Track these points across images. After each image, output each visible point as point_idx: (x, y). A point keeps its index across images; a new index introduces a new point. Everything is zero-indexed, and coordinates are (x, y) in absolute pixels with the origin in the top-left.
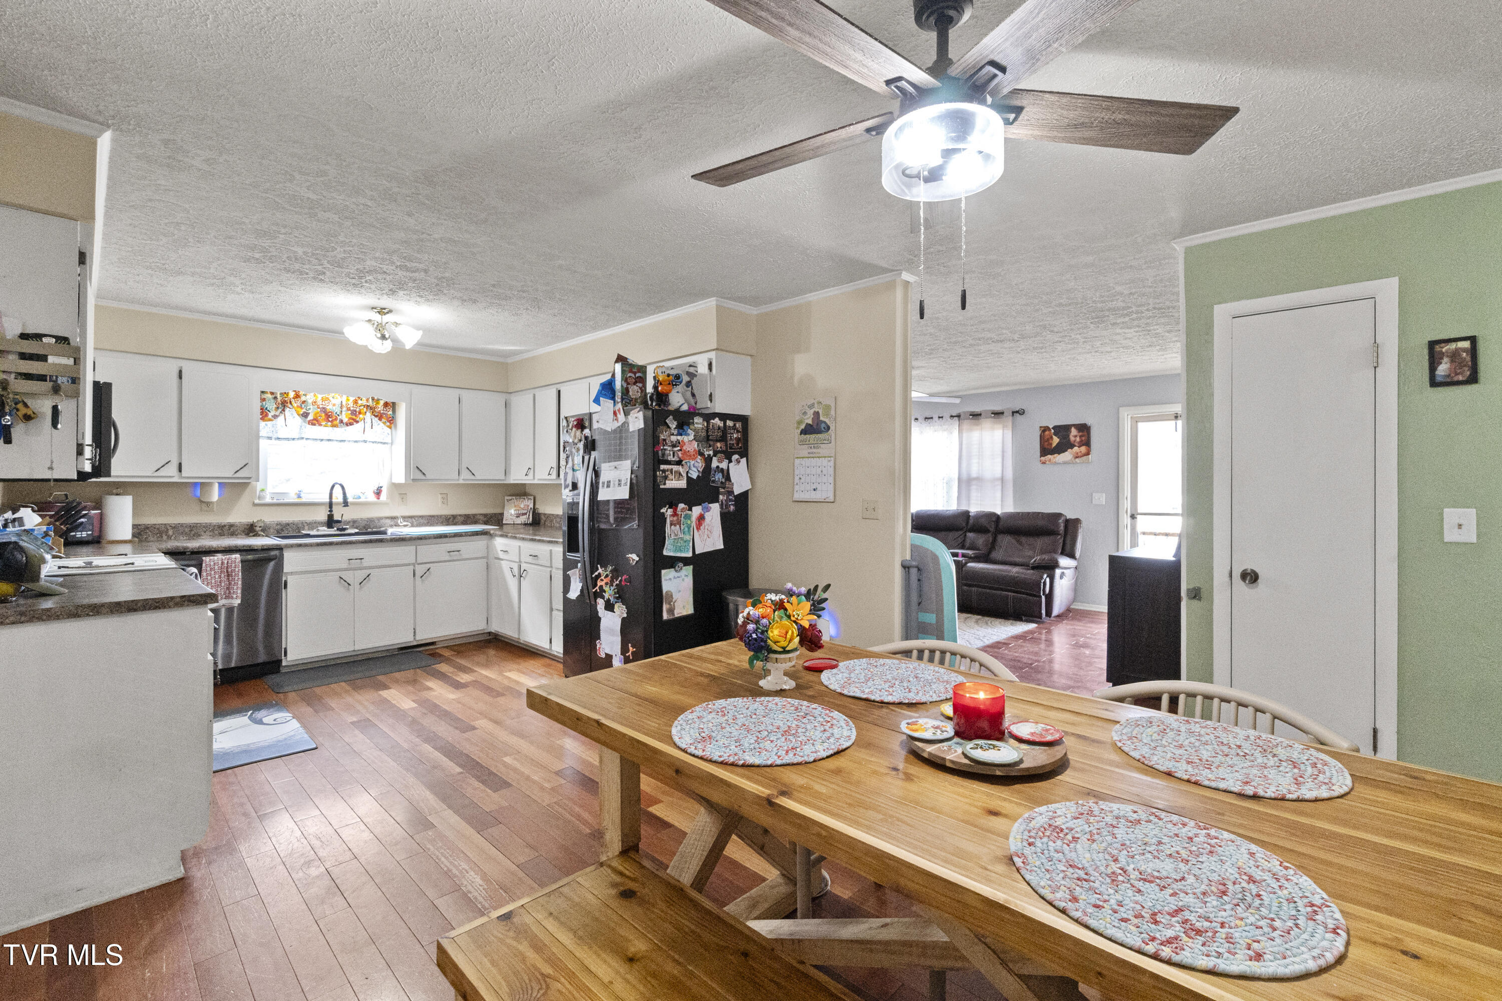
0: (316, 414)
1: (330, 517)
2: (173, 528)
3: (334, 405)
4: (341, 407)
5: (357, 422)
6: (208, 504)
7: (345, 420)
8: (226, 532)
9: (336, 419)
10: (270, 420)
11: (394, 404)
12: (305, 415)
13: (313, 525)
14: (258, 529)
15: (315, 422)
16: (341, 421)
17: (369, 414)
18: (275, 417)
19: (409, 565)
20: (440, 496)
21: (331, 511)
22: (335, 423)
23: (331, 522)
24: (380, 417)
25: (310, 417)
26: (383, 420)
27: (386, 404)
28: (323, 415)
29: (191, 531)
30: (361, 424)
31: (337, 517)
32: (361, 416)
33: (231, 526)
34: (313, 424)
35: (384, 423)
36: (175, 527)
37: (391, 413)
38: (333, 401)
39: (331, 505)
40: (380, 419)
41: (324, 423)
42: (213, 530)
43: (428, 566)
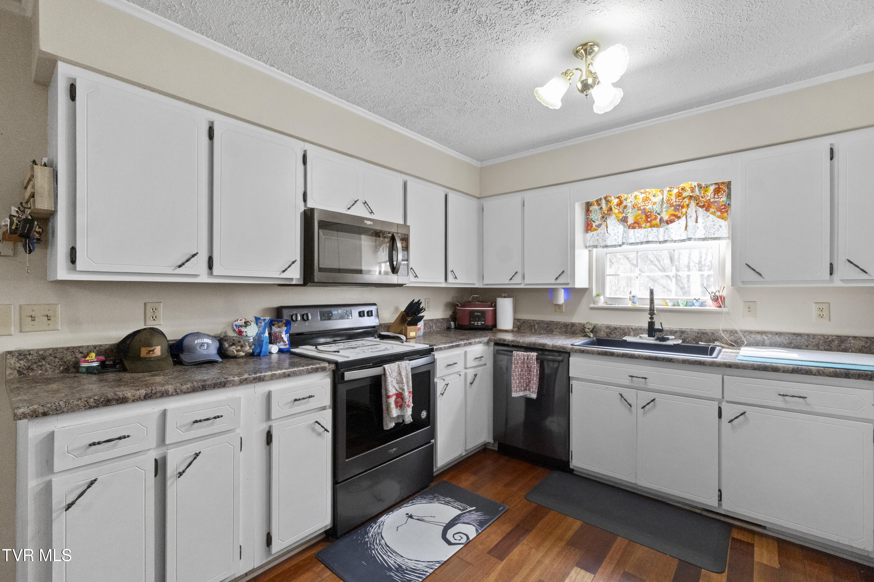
0: (636, 217)
1: (651, 324)
2: (538, 323)
3: (655, 203)
4: (662, 205)
5: (679, 218)
6: (559, 306)
7: (666, 217)
8: (569, 330)
9: (656, 219)
10: (595, 230)
11: (728, 184)
12: (624, 220)
13: (637, 331)
14: (587, 330)
15: (636, 225)
16: (661, 219)
17: (693, 204)
18: (599, 226)
19: (713, 400)
20: (814, 307)
21: (651, 318)
22: (654, 222)
23: (652, 330)
24: (707, 207)
25: (631, 221)
26: (712, 210)
27: (717, 191)
28: (644, 216)
29: (548, 327)
30: (683, 220)
31: (657, 326)
32: (684, 210)
33: (573, 325)
34: (634, 228)
35: (713, 213)
36: (539, 323)
37: (724, 199)
38: (654, 200)
39: (652, 312)
40: (707, 210)
41: (643, 225)
42: (561, 328)
43: (743, 408)
